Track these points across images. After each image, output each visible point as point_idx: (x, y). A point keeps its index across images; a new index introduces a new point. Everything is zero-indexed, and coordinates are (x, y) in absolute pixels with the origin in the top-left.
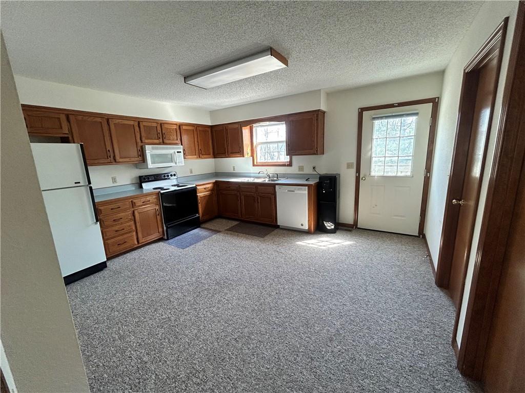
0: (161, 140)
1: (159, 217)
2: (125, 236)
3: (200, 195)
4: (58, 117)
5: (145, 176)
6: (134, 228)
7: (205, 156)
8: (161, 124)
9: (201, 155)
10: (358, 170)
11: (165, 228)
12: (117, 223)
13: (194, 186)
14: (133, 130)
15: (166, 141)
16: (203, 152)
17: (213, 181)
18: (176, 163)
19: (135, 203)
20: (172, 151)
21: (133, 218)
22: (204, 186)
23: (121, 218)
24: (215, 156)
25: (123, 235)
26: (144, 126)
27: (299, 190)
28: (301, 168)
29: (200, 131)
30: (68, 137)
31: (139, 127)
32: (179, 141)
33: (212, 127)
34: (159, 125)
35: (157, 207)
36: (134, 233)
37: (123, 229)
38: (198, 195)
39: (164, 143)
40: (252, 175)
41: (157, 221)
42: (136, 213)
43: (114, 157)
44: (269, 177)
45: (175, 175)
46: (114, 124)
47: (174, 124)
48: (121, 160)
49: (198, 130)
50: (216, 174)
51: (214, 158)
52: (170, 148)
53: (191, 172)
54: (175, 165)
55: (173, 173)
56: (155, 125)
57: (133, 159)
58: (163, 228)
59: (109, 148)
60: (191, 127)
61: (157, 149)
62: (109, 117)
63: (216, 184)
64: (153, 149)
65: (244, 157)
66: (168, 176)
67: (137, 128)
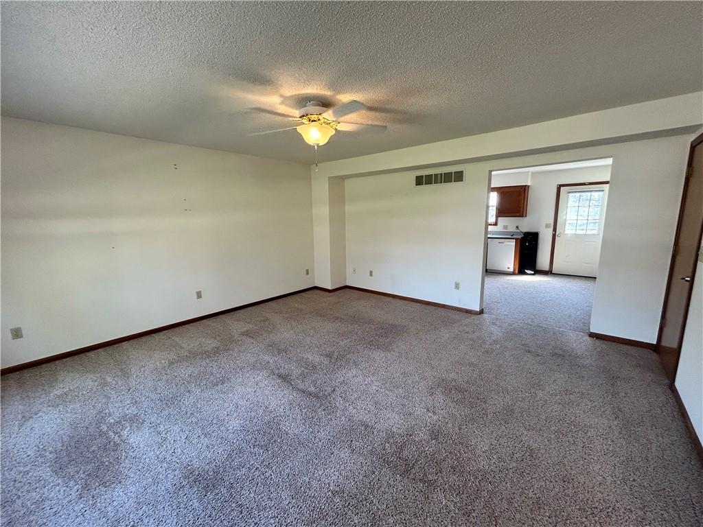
10: (555, 229)
27: (508, 242)
28: (505, 227)
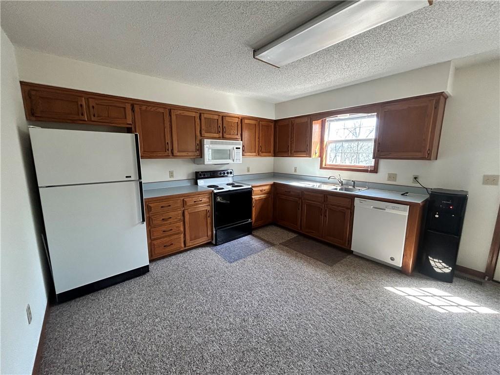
0: (221, 134)
1: (209, 219)
2: (173, 237)
3: (255, 197)
4: (124, 106)
5: (202, 172)
6: (182, 229)
7: (264, 154)
8: (222, 117)
9: (260, 152)
11: (214, 232)
12: (165, 222)
13: (250, 187)
14: (194, 122)
15: (226, 136)
16: (263, 150)
17: (271, 182)
18: (233, 160)
19: (186, 202)
20: (230, 147)
21: (182, 218)
22: (261, 188)
23: (171, 218)
24: (276, 154)
25: (169, 236)
26: (205, 118)
27: (393, 208)
28: (392, 177)
29: (262, 126)
30: (131, 128)
31: (200, 119)
32: (239, 137)
33: (276, 121)
34: (221, 117)
35: (209, 208)
36: (182, 235)
37: (171, 230)
38: (253, 197)
39: (223, 138)
40: (318, 179)
41: (207, 223)
42: (186, 213)
43: (172, 150)
44: (342, 185)
45: (231, 173)
46: (176, 115)
47: (236, 117)
48: (178, 154)
49: (261, 124)
50: (274, 175)
51: (274, 156)
52: (230, 144)
53: (248, 171)
54: (233, 162)
55: (229, 171)
56: (216, 117)
57: (190, 154)
58: (212, 232)
59: (168, 140)
60: (254, 121)
61: (216, 143)
62: (172, 108)
63: (274, 186)
64: (212, 143)
65: (310, 157)
66: (224, 173)
67: (198, 120)
